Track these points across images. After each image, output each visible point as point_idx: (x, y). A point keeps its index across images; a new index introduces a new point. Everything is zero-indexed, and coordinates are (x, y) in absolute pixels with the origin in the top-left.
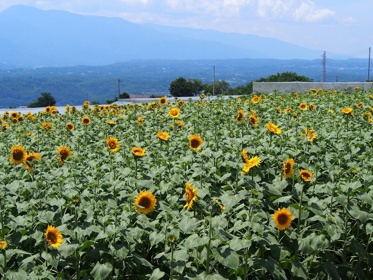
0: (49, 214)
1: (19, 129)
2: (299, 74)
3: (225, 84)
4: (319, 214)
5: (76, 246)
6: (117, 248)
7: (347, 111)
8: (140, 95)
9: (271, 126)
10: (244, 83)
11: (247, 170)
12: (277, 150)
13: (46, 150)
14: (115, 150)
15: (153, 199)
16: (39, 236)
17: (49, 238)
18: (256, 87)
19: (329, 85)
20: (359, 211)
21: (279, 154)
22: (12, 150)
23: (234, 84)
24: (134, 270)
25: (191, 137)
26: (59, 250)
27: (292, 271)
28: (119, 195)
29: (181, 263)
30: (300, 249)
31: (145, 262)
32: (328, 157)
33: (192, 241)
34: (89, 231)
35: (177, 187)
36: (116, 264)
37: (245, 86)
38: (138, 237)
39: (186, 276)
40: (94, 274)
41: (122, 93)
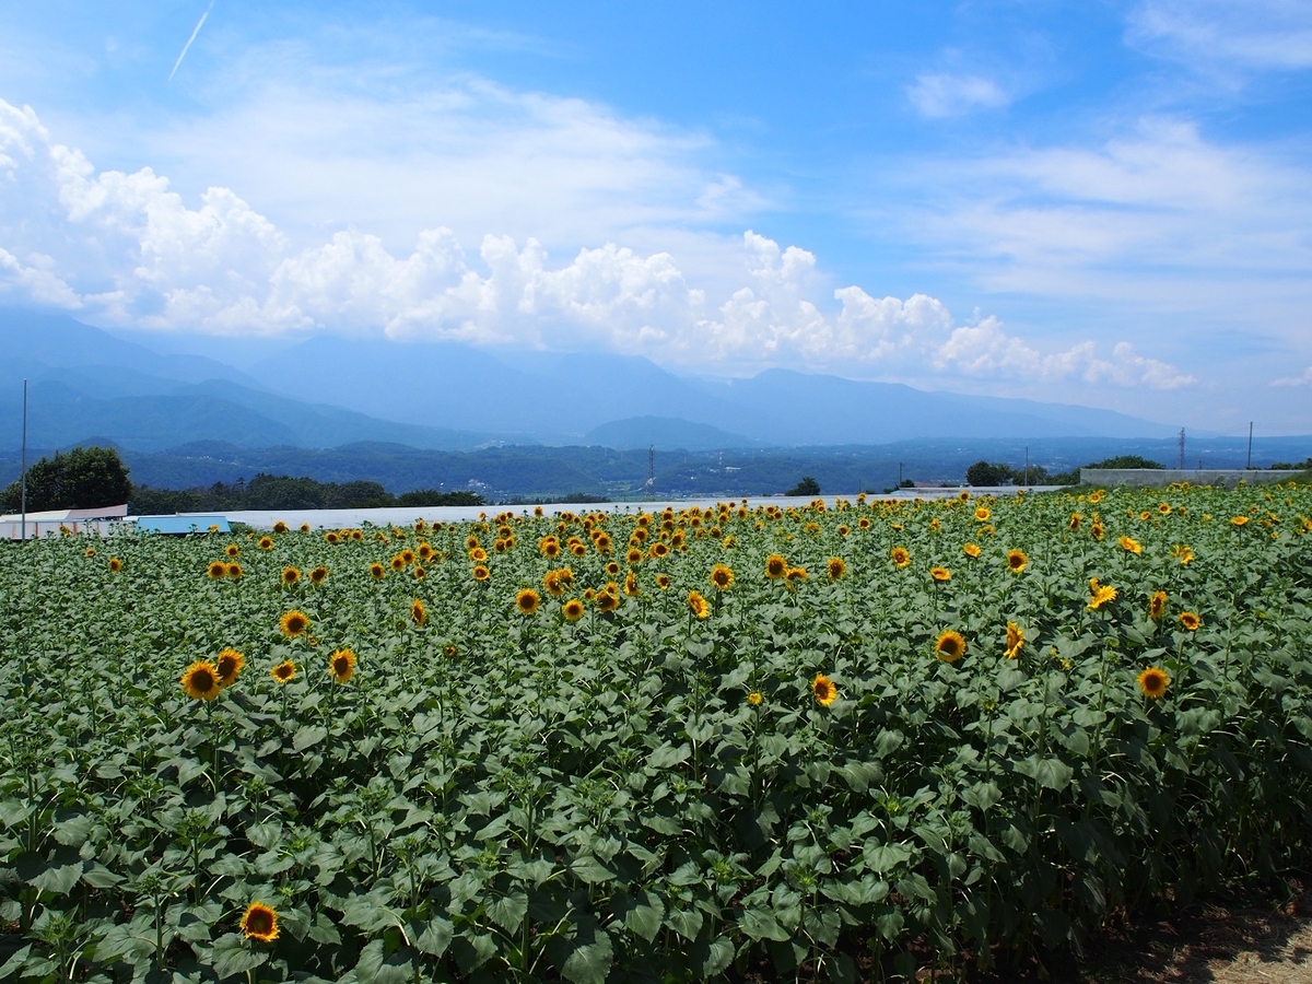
0: (818, 655)
1: (777, 530)
2: (1145, 458)
3: (1041, 470)
4: (1209, 679)
5: (854, 703)
6: (911, 711)
7: (1240, 520)
8: (928, 483)
9: (1125, 542)
10: (1067, 468)
11: (1096, 606)
12: (1134, 575)
13: (812, 560)
14: (904, 564)
15: (961, 641)
16: (802, 685)
17: (817, 692)
18: (1085, 476)
19: (1190, 473)
20: (1272, 675)
21: (1138, 581)
22: (769, 559)
23: (1052, 471)
24: (931, 739)
25: (1009, 553)
26: (830, 707)
27: (1167, 759)
28: (912, 631)
29: (1002, 740)
30: (1179, 727)
31: (950, 732)
32: (1211, 586)
33: (1018, 709)
34: (872, 684)
35: (994, 623)
36: (909, 732)
37: (1069, 473)
38: (939, 695)
39: (1010, 759)
40: (878, 745)
41: (904, 480)
